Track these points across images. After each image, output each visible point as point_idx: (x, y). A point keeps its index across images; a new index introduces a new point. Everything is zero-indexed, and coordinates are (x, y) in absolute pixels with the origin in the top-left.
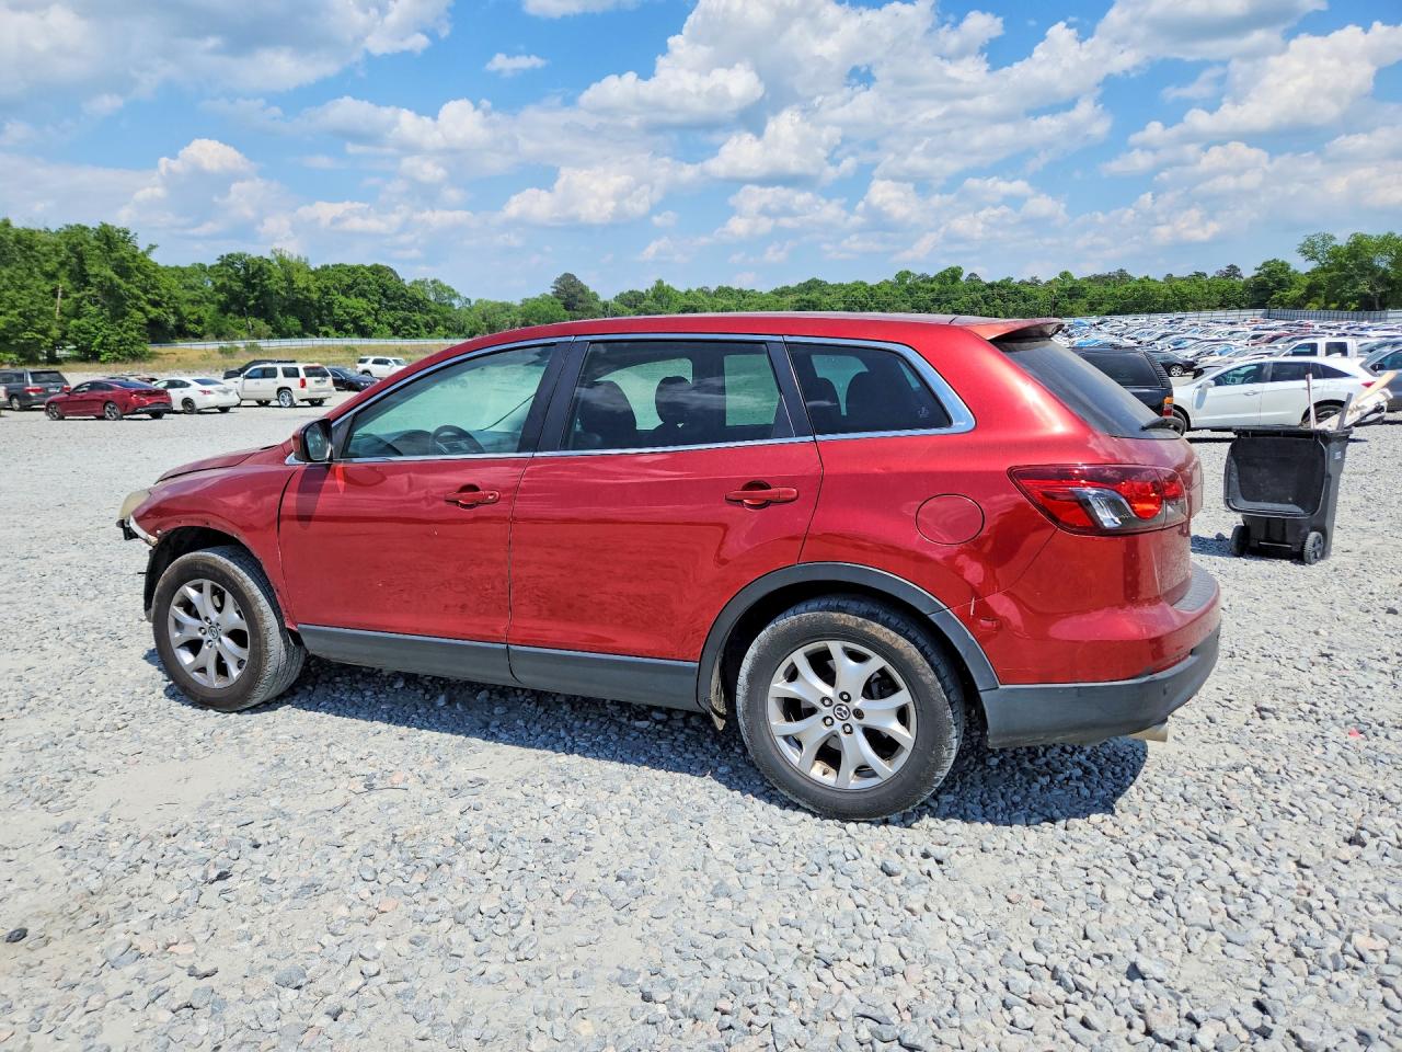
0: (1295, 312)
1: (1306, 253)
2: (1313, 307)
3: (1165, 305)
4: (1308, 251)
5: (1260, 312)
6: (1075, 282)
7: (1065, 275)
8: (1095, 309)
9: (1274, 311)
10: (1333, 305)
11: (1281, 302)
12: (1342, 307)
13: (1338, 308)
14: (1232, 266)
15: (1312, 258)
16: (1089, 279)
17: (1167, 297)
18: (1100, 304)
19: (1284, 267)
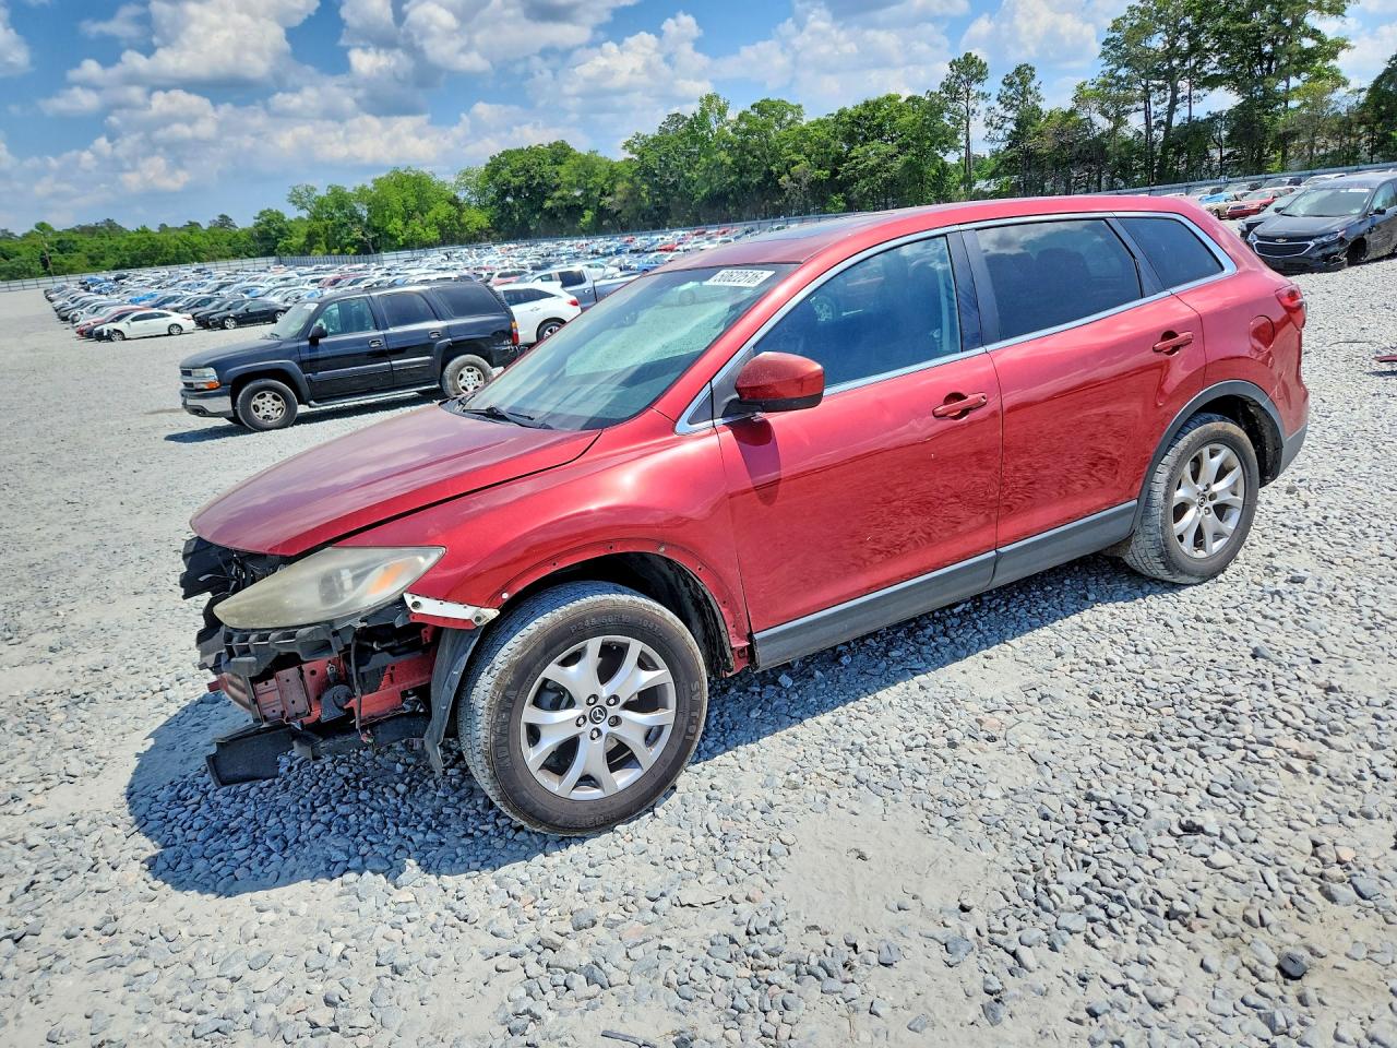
0: (304, 259)
1: (295, 203)
2: (317, 254)
3: (178, 255)
4: (297, 199)
5: (272, 259)
6: (59, 233)
7: (42, 226)
8: (97, 264)
9: (284, 259)
10: (335, 251)
11: (288, 250)
12: (342, 252)
13: (339, 254)
14: (222, 216)
15: (302, 208)
16: (74, 231)
17: (177, 247)
18: (102, 258)
19: (280, 217)
